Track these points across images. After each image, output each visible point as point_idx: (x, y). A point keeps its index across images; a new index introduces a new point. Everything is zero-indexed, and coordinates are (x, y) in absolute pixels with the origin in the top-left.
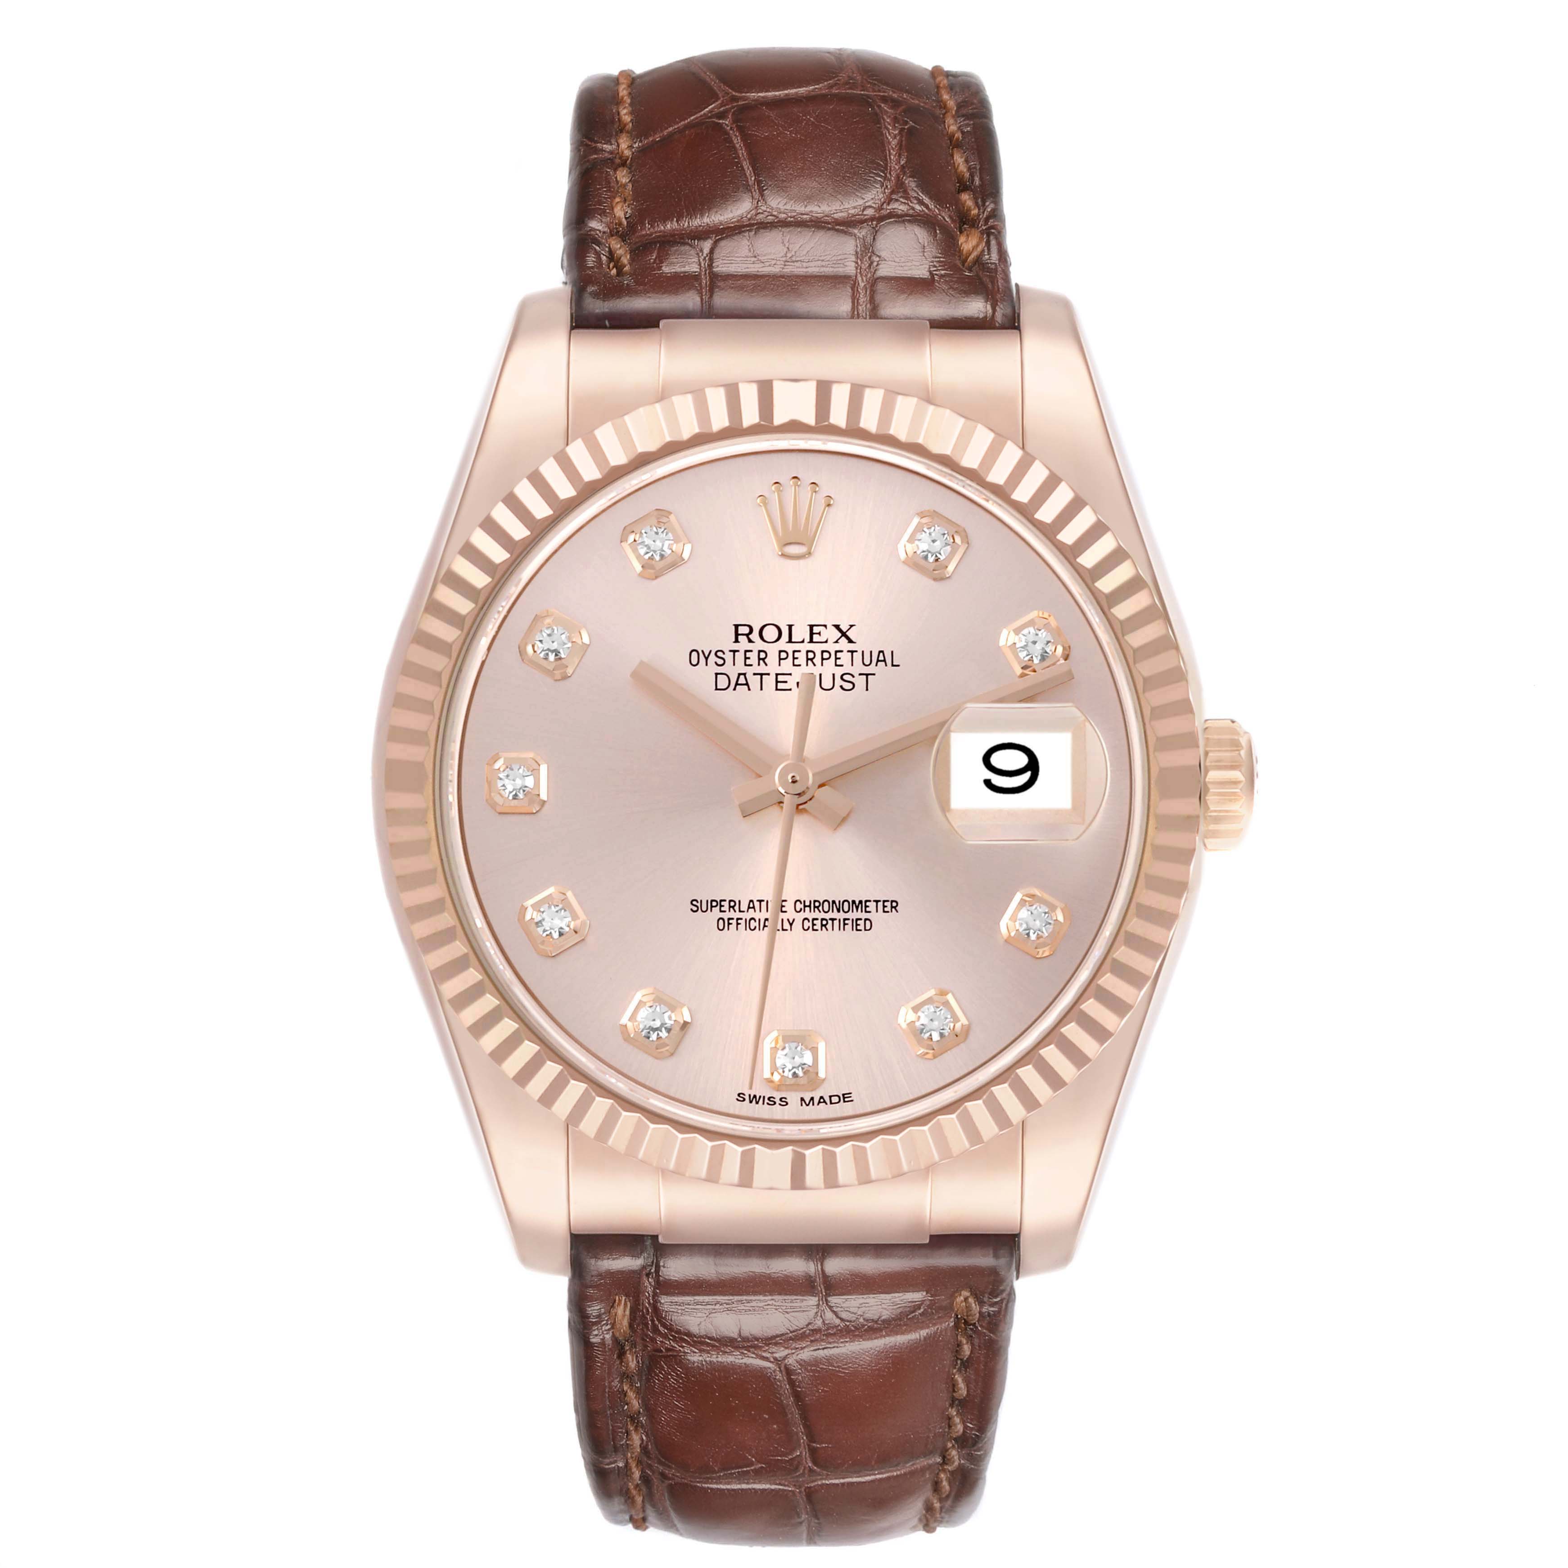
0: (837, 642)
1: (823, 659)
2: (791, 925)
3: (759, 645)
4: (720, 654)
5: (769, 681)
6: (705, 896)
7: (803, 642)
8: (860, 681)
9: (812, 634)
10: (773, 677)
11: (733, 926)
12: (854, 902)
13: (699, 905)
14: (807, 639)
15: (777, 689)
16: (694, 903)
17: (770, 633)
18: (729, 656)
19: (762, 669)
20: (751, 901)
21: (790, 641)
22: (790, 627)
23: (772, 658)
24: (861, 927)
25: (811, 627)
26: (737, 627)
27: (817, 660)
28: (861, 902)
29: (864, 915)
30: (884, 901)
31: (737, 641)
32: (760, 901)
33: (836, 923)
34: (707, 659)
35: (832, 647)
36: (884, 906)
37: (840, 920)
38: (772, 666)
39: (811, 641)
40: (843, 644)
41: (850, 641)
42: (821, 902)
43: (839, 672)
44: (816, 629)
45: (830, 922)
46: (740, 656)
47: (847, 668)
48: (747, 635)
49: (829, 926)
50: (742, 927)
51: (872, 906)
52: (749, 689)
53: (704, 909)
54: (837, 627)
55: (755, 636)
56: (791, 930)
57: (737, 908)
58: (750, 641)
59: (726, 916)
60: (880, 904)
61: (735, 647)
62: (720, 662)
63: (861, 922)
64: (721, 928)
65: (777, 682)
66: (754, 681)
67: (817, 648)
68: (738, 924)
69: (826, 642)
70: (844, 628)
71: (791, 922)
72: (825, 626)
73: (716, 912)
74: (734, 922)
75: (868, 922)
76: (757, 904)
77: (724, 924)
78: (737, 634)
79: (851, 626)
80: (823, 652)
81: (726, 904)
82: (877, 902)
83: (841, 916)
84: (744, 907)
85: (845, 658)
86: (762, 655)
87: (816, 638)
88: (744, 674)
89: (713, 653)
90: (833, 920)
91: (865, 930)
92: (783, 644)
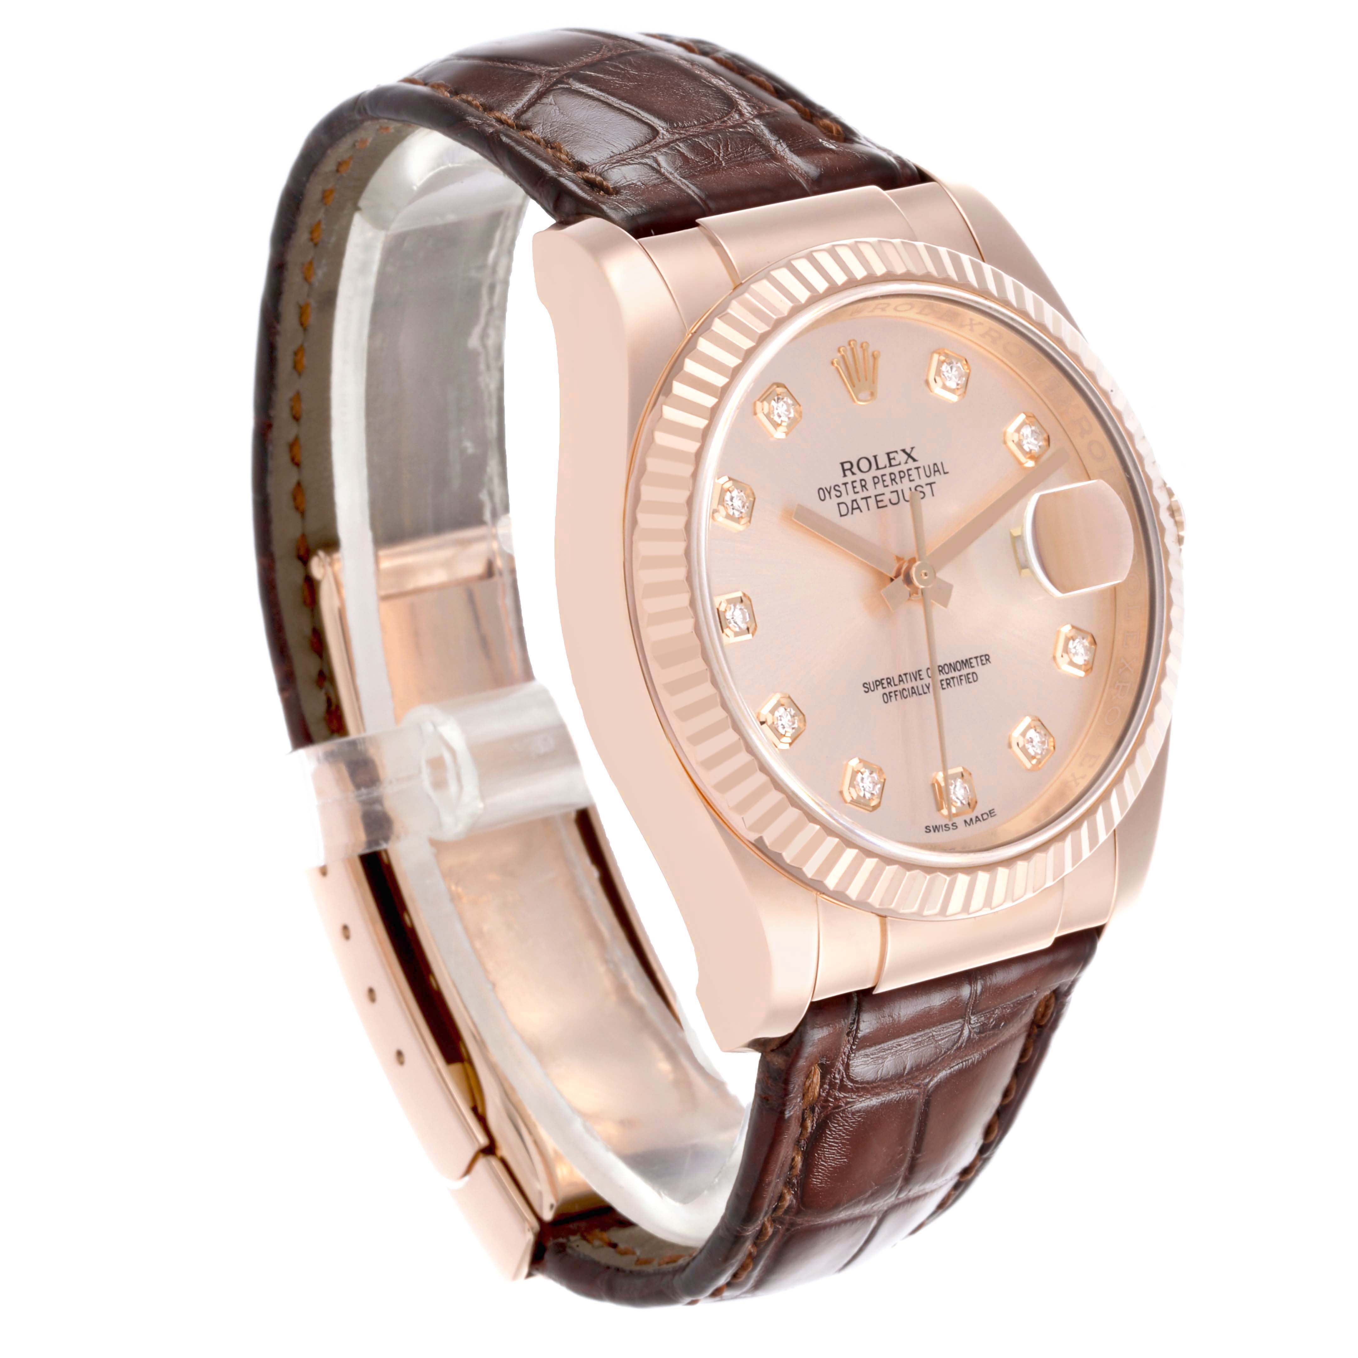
0: (906, 463)
1: (901, 478)
2: (928, 688)
3: (859, 476)
4: (837, 488)
5: (872, 501)
6: (870, 679)
7: (885, 467)
8: (927, 489)
9: (890, 460)
10: (873, 498)
11: (893, 698)
12: (962, 661)
13: (868, 686)
14: (888, 465)
15: (878, 508)
16: (865, 685)
17: (864, 465)
18: (842, 488)
19: (865, 494)
20: (900, 676)
21: (878, 468)
22: (875, 457)
23: (870, 484)
24: (971, 680)
25: (888, 454)
26: (842, 464)
27: (898, 479)
28: (966, 660)
29: (971, 670)
30: (981, 656)
31: (845, 475)
32: (905, 674)
33: (955, 680)
34: (829, 493)
35: (904, 467)
36: (982, 660)
37: (957, 678)
38: (872, 491)
39: (891, 466)
40: (911, 464)
41: (914, 460)
42: (943, 666)
43: (913, 485)
44: (892, 456)
45: (951, 680)
46: (849, 486)
47: (918, 482)
48: (850, 469)
49: (952, 684)
50: (898, 697)
51: (974, 661)
52: (861, 511)
53: (872, 689)
54: (904, 451)
55: (855, 469)
56: (929, 692)
57: (892, 683)
58: (853, 474)
59: (887, 691)
60: (979, 659)
61: (845, 480)
62: (838, 494)
63: (970, 676)
64: (886, 701)
65: (877, 502)
66: (862, 504)
67: (895, 470)
68: (896, 695)
69: (900, 464)
70: (908, 451)
71: (928, 685)
72: (896, 452)
73: (880, 691)
74: (893, 694)
75: (974, 675)
76: (904, 677)
77: (887, 697)
78: (844, 470)
79: (912, 448)
80: (900, 472)
81: (884, 682)
82: (976, 658)
83: (957, 674)
84: (897, 682)
85: (914, 473)
86: (863, 483)
87: (893, 462)
88: (855, 500)
89: (832, 489)
90: (953, 678)
91: (975, 681)
92: (874, 472)
